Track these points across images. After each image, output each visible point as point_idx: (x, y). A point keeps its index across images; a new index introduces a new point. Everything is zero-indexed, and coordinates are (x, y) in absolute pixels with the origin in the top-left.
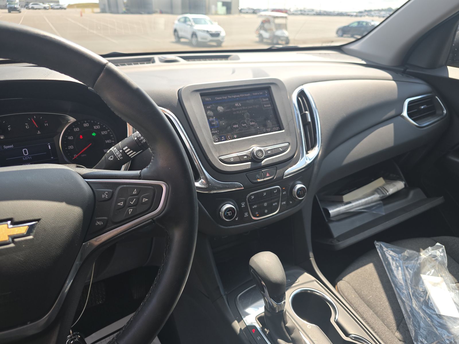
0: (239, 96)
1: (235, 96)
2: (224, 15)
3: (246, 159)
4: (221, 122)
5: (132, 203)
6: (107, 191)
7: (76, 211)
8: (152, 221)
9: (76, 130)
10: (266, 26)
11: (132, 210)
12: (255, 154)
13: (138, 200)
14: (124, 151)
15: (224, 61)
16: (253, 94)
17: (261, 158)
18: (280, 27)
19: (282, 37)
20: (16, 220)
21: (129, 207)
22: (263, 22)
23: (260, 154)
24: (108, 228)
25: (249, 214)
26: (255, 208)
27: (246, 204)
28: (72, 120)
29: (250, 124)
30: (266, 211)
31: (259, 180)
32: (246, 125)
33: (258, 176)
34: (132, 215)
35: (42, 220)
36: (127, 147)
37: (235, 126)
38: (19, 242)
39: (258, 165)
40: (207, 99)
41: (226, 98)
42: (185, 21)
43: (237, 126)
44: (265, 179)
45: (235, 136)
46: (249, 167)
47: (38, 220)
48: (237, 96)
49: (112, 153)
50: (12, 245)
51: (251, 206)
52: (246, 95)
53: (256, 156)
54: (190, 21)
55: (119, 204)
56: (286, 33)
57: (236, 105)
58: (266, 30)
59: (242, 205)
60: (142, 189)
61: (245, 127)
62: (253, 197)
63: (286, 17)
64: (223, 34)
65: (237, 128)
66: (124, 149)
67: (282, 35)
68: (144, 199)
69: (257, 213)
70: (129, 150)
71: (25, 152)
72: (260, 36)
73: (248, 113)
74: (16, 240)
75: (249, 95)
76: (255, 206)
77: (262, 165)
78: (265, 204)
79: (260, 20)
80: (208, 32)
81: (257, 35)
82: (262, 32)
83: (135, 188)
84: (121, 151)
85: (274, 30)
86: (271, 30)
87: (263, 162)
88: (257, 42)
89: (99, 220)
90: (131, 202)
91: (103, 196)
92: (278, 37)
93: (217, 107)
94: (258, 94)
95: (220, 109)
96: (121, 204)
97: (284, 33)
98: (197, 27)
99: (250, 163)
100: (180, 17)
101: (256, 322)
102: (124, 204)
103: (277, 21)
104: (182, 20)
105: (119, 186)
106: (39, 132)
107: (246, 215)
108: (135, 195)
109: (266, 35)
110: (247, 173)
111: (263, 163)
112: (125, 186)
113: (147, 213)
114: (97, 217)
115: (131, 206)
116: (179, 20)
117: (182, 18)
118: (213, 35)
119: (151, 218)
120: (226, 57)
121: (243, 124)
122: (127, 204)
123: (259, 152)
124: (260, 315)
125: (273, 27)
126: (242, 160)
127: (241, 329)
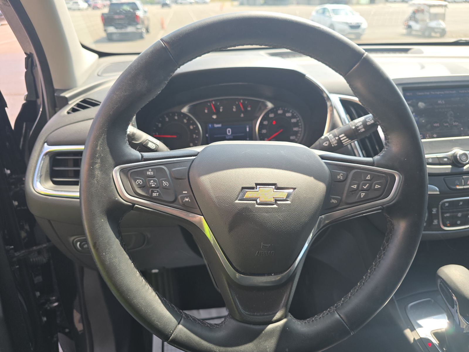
0: (443, 93)
1: (438, 93)
2: (367, 4)
3: (447, 162)
4: (421, 119)
5: (365, 188)
6: (342, 173)
7: (321, 187)
8: (382, 208)
9: (272, 115)
10: (419, 16)
11: (364, 194)
12: (458, 158)
13: (370, 186)
14: (340, 138)
15: (403, 55)
16: (460, 91)
17: (464, 163)
18: (435, 17)
19: (437, 28)
20: (279, 186)
21: (362, 191)
22: (415, 12)
23: (464, 158)
24: (341, 207)
25: (439, 222)
26: (447, 216)
27: (437, 211)
28: (270, 105)
29: (453, 124)
30: (459, 222)
31: (458, 187)
32: (448, 124)
33: (457, 182)
34: (363, 199)
35: (296, 189)
36: (343, 135)
37: (436, 125)
38: (281, 204)
39: (459, 170)
40: (408, 94)
41: (428, 93)
42: (324, 11)
43: (438, 125)
44: (465, 187)
45: (435, 136)
46: (449, 171)
47: (294, 189)
48: (441, 93)
49: (327, 139)
50: (275, 206)
51: (443, 213)
52: (451, 92)
53: (459, 160)
54: (328, 11)
55: (352, 186)
56: (442, 24)
57: (440, 102)
58: (416, 21)
59: (433, 211)
60: (376, 176)
61: (447, 126)
62: (447, 205)
63: (446, 6)
64: (364, 25)
65: (437, 127)
66: (340, 136)
67: (438, 26)
68: (376, 185)
69: (448, 222)
70: (345, 137)
71: (229, 132)
72: (409, 27)
73: (451, 112)
74: (278, 202)
75: (454, 92)
76: (448, 215)
77: (464, 171)
78: (460, 215)
79: (410, 10)
80: (347, 23)
81: (405, 27)
82: (412, 23)
83: (368, 174)
84: (337, 138)
85: (428, 21)
86: (423, 20)
87: (465, 167)
88: (404, 35)
89: (334, 199)
90: (363, 187)
91: (338, 177)
92: (433, 29)
93: (418, 103)
94: (466, 91)
95: (421, 105)
96: (355, 187)
97: (440, 24)
98: (335, 19)
99: (450, 166)
100: (319, 8)
101: (431, 336)
102: (358, 187)
103: (433, 10)
104: (321, 11)
105: (353, 170)
106: (242, 115)
107: (435, 222)
108: (368, 180)
109: (416, 26)
110: (446, 177)
111: (466, 169)
112: (359, 170)
113: (378, 199)
114: (332, 195)
115: (363, 190)
116: (317, 12)
117: (321, 9)
118: (353, 27)
119: (382, 204)
120: (406, 51)
121: (446, 123)
122: (360, 188)
123: (463, 156)
124: (436, 331)
125: (426, 17)
126: (441, 162)
127: (414, 339)
